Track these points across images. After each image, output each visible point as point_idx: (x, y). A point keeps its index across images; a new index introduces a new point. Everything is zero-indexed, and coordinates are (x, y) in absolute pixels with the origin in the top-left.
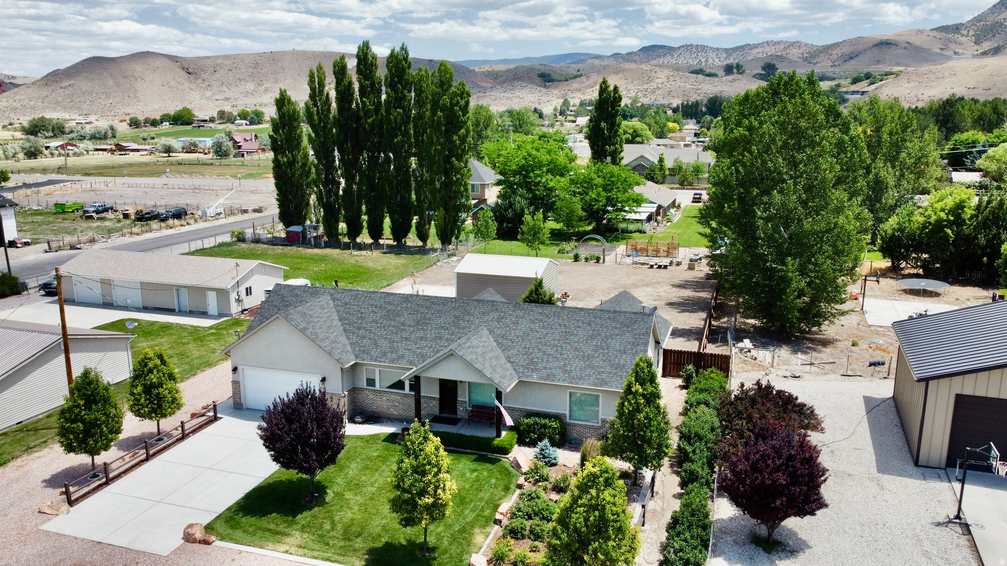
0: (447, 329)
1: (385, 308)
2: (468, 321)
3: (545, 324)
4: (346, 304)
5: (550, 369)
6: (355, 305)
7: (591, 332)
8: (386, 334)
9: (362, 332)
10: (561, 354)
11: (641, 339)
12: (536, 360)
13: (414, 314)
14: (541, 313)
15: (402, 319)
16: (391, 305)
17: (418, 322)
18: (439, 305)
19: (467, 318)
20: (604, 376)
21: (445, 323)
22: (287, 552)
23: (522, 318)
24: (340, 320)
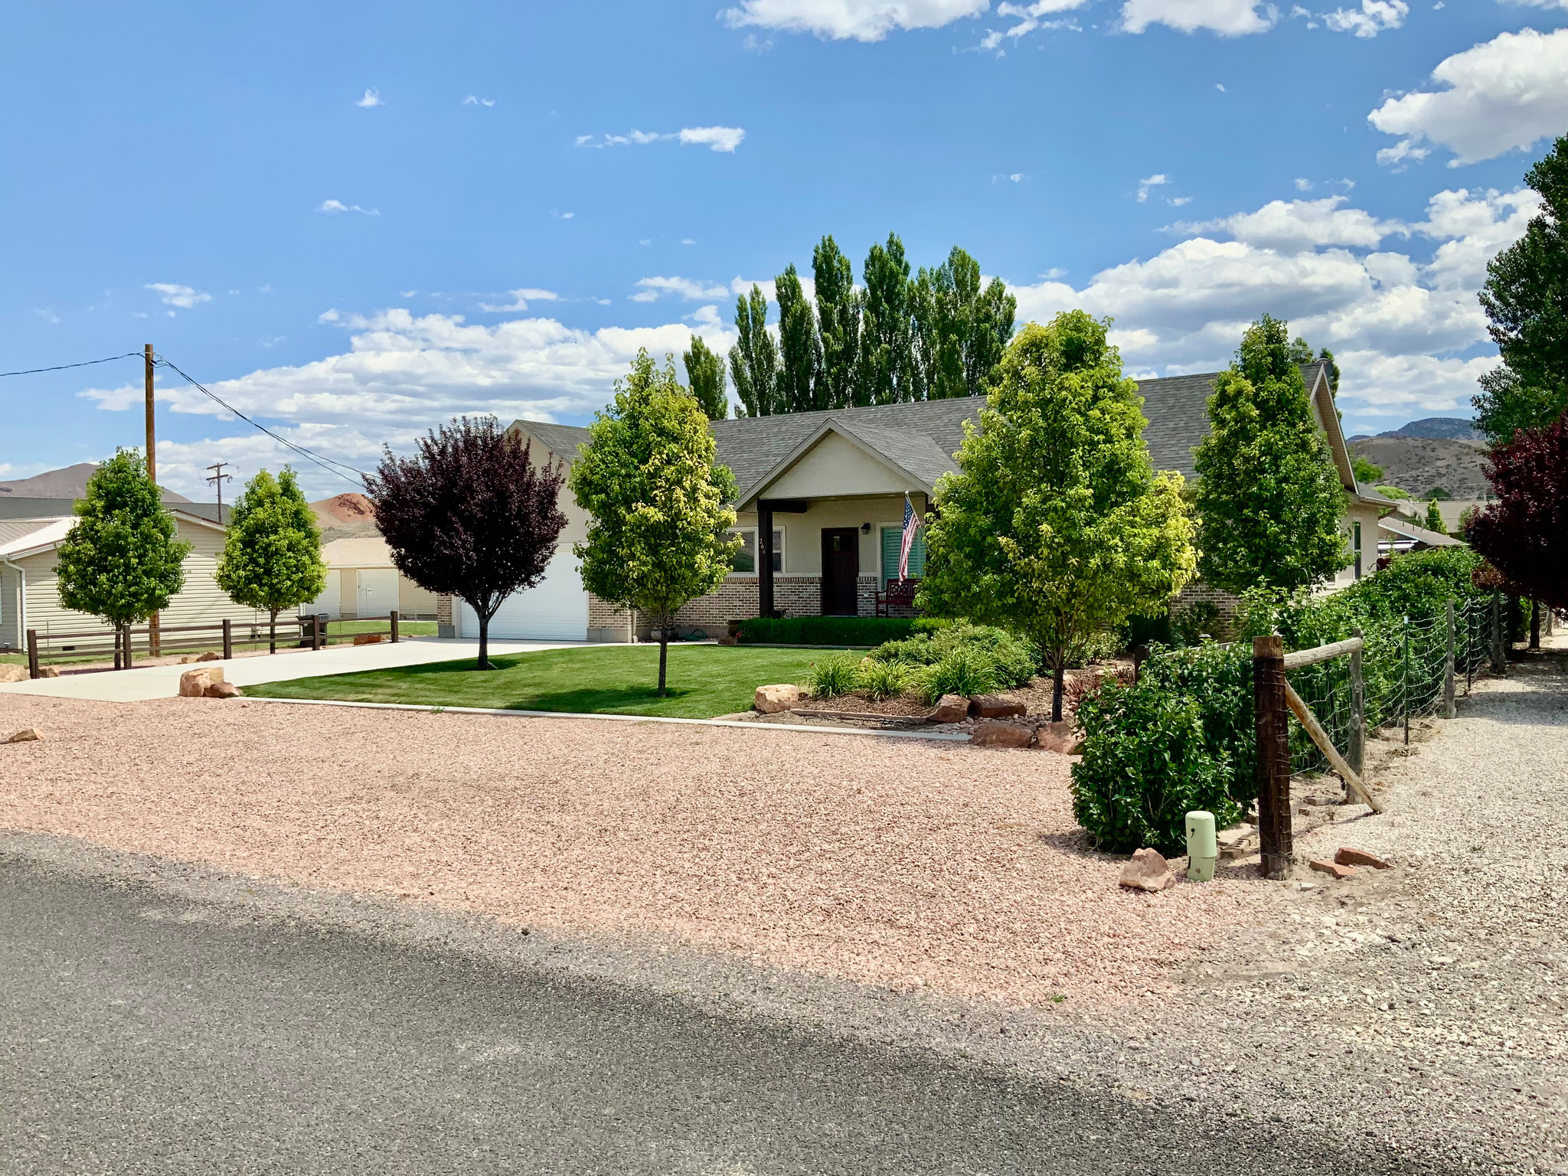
22: (363, 700)
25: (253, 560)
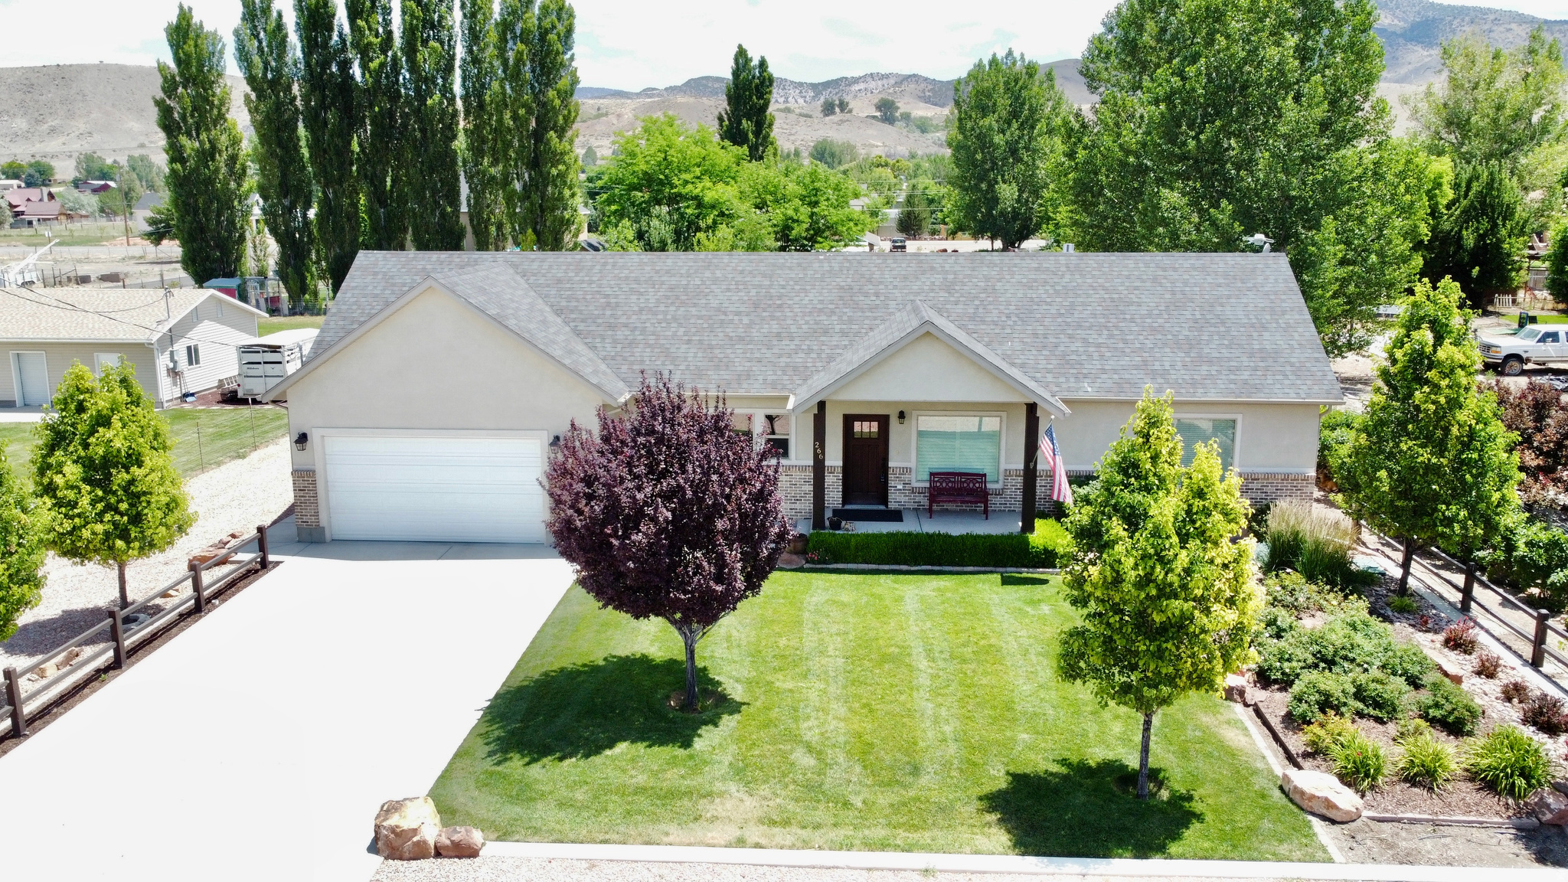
0: (833, 312)
1: (663, 283)
2: (877, 295)
3: (1057, 288)
4: (559, 281)
5: (1115, 371)
6: (583, 282)
7: (1168, 296)
8: (686, 334)
9: (620, 334)
10: (1125, 342)
11: (1283, 301)
12: (1074, 357)
13: (739, 290)
14: (1037, 269)
15: (714, 303)
16: (674, 275)
17: (756, 306)
18: (790, 268)
19: (870, 288)
20: (1246, 375)
21: (821, 302)
22: (741, 843)
23: (999, 280)
24: (558, 312)
25: (109, 508)
